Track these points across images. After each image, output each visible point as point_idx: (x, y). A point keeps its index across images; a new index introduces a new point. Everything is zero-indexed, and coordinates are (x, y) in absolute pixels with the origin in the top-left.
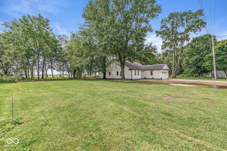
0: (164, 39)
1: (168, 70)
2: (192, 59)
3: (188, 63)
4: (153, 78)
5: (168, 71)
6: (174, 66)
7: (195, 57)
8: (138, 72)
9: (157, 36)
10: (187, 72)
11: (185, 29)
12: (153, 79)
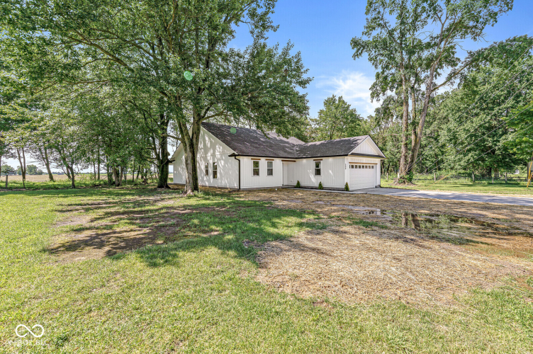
0: (380, 66)
1: (378, 156)
2: (468, 125)
3: (454, 139)
4: (320, 184)
5: (378, 161)
6: (406, 144)
7: (477, 121)
8: (270, 164)
9: (356, 55)
10: (452, 165)
11: (443, 25)
12: (321, 187)
